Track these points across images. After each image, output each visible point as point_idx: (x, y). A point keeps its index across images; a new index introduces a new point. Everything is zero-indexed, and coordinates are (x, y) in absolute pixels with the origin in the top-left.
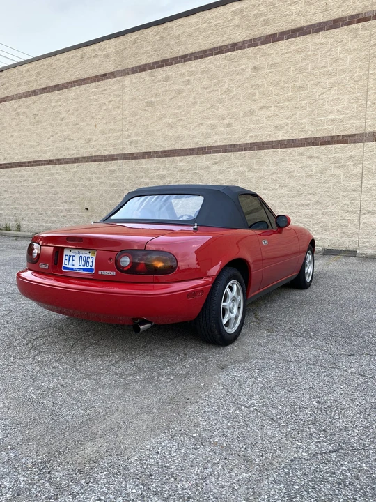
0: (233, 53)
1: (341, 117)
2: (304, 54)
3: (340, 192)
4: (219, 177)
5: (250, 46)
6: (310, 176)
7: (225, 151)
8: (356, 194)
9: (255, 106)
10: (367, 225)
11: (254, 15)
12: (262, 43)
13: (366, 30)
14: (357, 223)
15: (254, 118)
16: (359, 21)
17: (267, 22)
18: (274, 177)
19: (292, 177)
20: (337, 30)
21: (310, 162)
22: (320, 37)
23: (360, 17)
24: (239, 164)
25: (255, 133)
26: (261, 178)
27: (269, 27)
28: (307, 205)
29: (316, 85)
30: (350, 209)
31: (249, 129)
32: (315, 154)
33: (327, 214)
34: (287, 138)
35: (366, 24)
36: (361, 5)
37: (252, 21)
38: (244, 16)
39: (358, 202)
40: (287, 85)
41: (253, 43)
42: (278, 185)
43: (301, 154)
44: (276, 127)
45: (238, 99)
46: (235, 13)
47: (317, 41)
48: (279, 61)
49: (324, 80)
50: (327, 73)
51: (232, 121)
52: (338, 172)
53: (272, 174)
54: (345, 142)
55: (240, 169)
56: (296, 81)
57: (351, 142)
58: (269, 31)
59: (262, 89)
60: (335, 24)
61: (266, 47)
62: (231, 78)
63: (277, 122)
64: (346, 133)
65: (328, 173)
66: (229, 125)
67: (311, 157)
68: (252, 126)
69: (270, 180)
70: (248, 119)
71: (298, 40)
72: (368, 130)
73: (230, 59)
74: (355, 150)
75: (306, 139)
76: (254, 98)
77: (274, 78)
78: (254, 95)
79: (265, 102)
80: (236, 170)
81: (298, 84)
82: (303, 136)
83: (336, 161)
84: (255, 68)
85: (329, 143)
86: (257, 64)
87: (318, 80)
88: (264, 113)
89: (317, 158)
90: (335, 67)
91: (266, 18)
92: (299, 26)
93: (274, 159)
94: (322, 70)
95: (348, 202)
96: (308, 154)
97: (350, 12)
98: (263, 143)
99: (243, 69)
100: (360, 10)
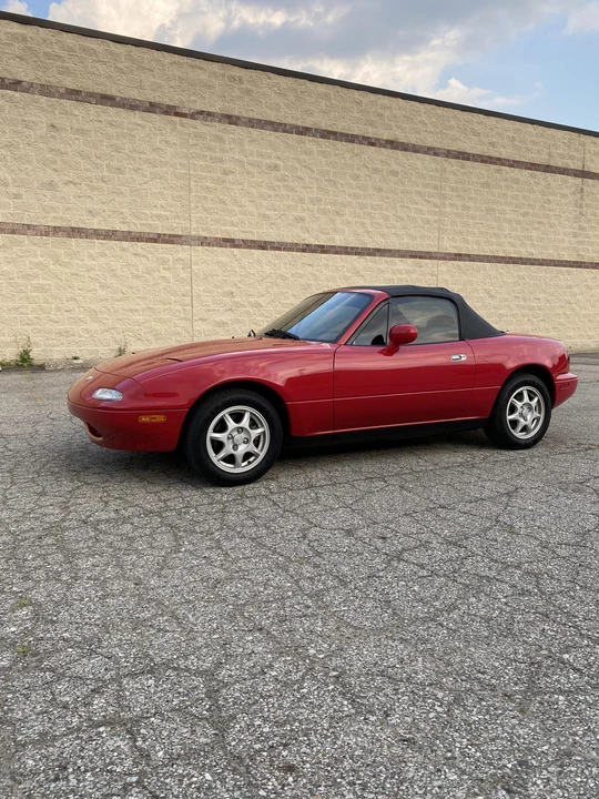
0: (17, 95)
1: (167, 214)
2: (119, 130)
3: (172, 297)
4: (5, 268)
5: (42, 94)
6: (137, 277)
7: (13, 232)
8: (188, 300)
9: (56, 178)
10: (200, 332)
11: (46, 54)
12: (62, 96)
13: (183, 126)
14: (190, 329)
15: (58, 194)
16: (177, 114)
17: (65, 71)
18: (92, 274)
19: (115, 276)
20: (155, 116)
21: (135, 260)
22: (137, 117)
23: (177, 110)
24: (39, 252)
25: (61, 214)
26: (73, 275)
27: (70, 79)
28: (136, 311)
29: (137, 170)
30: (182, 316)
31: (52, 208)
32: (140, 251)
33: (160, 321)
34: (104, 227)
35: (184, 120)
36: (177, 97)
37: (42, 59)
38: (29, 48)
39: (190, 308)
40: (99, 161)
41: (46, 90)
42: (98, 285)
43: (124, 250)
44: (90, 212)
45: (29, 162)
46: (14, 37)
47: (133, 120)
48: (86, 127)
49: (144, 167)
50: (147, 161)
51: (22, 191)
52: (166, 274)
53: (88, 271)
54: (173, 243)
55: (41, 259)
56: (112, 160)
57: (178, 243)
58: (70, 83)
59: (65, 157)
60: (152, 107)
61: (67, 104)
62: (15, 128)
63: (90, 206)
64: (173, 233)
65: (156, 274)
66: (17, 196)
67: (136, 255)
68: (55, 204)
69: (87, 279)
70: (48, 193)
71: (112, 110)
72: (193, 233)
73: (11, 100)
74: (182, 252)
75: (129, 232)
76: (54, 167)
77: (82, 148)
78: (55, 162)
79: (72, 175)
80: (35, 260)
81: (115, 164)
82: (125, 228)
83: (164, 262)
84: (53, 126)
85: (155, 241)
86: (55, 122)
87: (137, 166)
88: (70, 189)
89: (143, 256)
90: (154, 156)
91: (65, 65)
92: (109, 93)
93: (91, 251)
94: (142, 156)
95: (180, 308)
96: (132, 251)
97: (166, 101)
98: (73, 229)
99: (34, 123)
100: (177, 104)
